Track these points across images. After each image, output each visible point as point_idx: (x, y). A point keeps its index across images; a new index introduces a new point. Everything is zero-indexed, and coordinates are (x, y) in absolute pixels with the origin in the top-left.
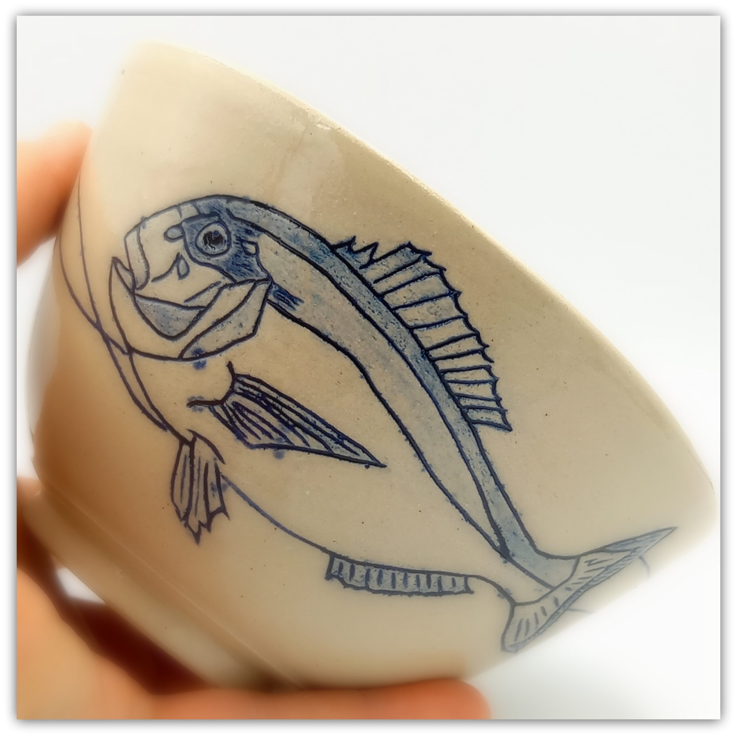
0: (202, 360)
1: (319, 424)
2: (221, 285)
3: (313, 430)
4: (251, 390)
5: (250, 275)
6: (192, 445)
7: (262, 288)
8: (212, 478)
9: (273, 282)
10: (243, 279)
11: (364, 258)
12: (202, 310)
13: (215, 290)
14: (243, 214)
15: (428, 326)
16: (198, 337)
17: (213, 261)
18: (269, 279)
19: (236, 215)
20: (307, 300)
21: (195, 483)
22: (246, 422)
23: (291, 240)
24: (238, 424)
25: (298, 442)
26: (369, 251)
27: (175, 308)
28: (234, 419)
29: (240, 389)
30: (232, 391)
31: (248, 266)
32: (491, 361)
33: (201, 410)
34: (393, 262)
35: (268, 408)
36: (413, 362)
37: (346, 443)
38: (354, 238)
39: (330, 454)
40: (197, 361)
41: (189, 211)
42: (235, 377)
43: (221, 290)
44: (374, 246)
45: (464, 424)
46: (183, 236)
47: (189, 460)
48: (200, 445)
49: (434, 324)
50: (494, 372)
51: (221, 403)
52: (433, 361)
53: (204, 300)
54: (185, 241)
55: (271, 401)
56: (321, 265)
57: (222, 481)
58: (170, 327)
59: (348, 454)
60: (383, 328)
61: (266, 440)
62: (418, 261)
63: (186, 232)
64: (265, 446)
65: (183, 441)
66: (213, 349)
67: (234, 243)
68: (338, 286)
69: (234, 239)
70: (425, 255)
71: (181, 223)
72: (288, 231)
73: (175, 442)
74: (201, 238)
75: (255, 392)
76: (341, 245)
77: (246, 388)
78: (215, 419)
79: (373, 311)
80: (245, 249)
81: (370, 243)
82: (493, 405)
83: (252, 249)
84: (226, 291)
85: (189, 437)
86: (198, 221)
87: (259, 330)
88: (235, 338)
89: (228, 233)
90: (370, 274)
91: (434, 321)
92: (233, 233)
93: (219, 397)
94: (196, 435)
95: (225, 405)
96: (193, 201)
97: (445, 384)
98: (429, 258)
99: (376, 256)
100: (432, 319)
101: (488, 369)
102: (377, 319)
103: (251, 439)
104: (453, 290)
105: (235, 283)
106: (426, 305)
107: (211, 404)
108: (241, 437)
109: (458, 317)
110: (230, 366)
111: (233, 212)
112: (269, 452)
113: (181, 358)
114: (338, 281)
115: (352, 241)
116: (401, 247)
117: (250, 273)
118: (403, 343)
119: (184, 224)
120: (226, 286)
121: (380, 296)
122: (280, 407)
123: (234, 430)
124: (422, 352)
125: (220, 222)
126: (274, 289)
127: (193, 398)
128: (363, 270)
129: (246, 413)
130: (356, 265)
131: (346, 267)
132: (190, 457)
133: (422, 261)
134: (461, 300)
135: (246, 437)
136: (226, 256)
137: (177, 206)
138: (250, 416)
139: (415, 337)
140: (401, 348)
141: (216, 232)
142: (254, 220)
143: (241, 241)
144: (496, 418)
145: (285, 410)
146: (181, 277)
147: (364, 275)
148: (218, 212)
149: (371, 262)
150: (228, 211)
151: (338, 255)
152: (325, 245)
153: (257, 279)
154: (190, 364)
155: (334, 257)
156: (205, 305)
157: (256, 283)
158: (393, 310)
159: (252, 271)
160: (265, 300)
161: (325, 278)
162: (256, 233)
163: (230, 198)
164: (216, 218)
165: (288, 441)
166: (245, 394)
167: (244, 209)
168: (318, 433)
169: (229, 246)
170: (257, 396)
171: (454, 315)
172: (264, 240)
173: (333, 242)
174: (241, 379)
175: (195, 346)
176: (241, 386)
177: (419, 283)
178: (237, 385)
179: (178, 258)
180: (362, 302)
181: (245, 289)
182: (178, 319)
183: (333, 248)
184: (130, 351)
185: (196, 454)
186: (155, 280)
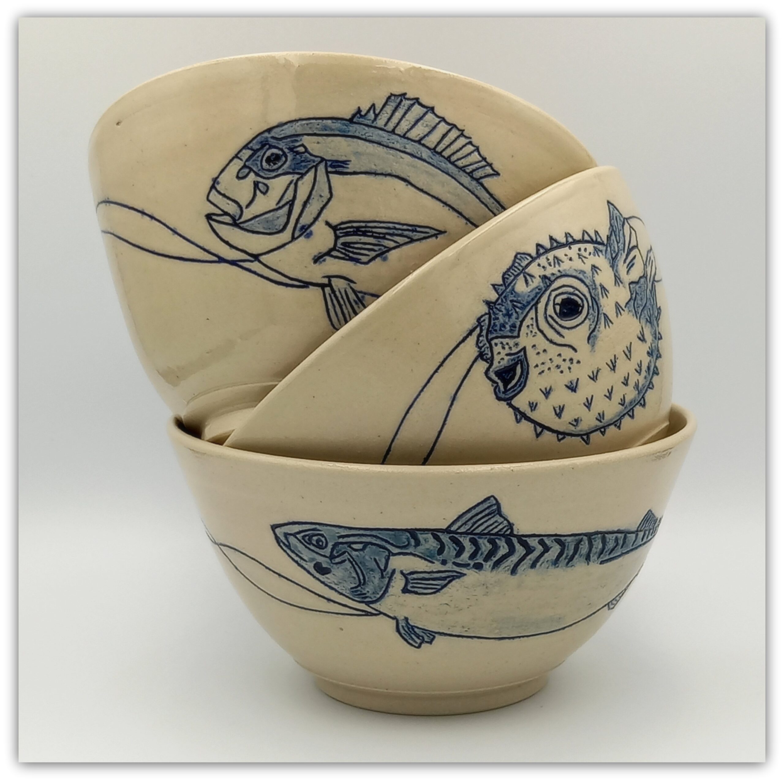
0: (308, 231)
1: (398, 226)
2: (294, 181)
3: (396, 232)
4: (348, 230)
5: (309, 164)
6: (330, 285)
7: (321, 167)
8: (352, 296)
9: (326, 161)
10: (306, 169)
11: (371, 115)
12: (290, 203)
13: (292, 186)
14: (283, 134)
15: (427, 135)
16: (297, 220)
17: (280, 171)
18: (323, 160)
19: (280, 137)
20: (353, 158)
21: (344, 307)
22: (355, 251)
23: (323, 131)
24: (351, 255)
25: (392, 244)
26: (372, 112)
27: (272, 213)
28: (347, 253)
29: (341, 233)
30: (337, 238)
31: (305, 160)
32: (470, 138)
33: (324, 260)
34: (389, 109)
35: (364, 234)
36: (430, 160)
37: (418, 229)
38: (359, 108)
39: (412, 241)
40: (305, 234)
41: (247, 153)
42: (334, 228)
43: (296, 184)
44: (373, 105)
45: (474, 183)
46: (251, 170)
47: (332, 295)
48: (335, 282)
49: (430, 132)
50: (474, 143)
51: (334, 249)
52: (440, 154)
53: (289, 196)
54: (254, 172)
55: (363, 229)
56: (350, 134)
57: (360, 295)
58: (276, 226)
59: (423, 235)
60: (404, 150)
61: (373, 254)
62: (401, 101)
63: (252, 167)
64: (374, 258)
65: (322, 286)
66: (311, 221)
67: (288, 153)
68: (365, 140)
69: (286, 151)
70: (403, 95)
71: (245, 164)
72: (318, 126)
73: (319, 289)
74: (264, 164)
75: (352, 230)
76: (354, 116)
77: (345, 231)
78: (337, 260)
79: (393, 143)
80: (298, 153)
81: (369, 106)
82: (483, 163)
83: (301, 149)
84: (300, 183)
85: (326, 281)
86: (256, 155)
87: (334, 193)
88: (321, 206)
89: (281, 150)
90: (381, 122)
91: (429, 130)
92: (284, 148)
93: (332, 246)
94: (329, 277)
95: (337, 248)
96: (246, 147)
97: (453, 163)
98: (407, 96)
99: (377, 112)
100: (427, 130)
101: (470, 143)
102: (398, 146)
103: (364, 259)
104: (429, 107)
105: (302, 175)
106: (420, 124)
107: (328, 253)
108: (357, 261)
109: (439, 122)
110: (327, 223)
111: (277, 136)
112: (378, 260)
113: (293, 238)
114: (364, 137)
115: (359, 111)
116: (389, 98)
117: (309, 163)
118: (419, 153)
119: (247, 164)
120: (298, 180)
121: (393, 132)
122: (370, 229)
123: (351, 259)
124: (432, 152)
125: (271, 147)
126: (329, 163)
127: (315, 256)
128: (375, 123)
129: (352, 245)
130: (369, 123)
131: (364, 127)
132: (332, 293)
133: (404, 100)
134: (436, 111)
135: (360, 259)
136: (288, 163)
137: (236, 156)
138: (356, 246)
139: (424, 145)
140: (419, 156)
141: (272, 154)
142: (293, 132)
143: (291, 149)
144: (488, 170)
145: (374, 230)
146: (264, 193)
147: (377, 125)
148: (267, 142)
149: (376, 116)
150: (273, 138)
151: (355, 123)
152: (344, 122)
153: (315, 164)
154: (302, 238)
155: (354, 125)
156: (291, 198)
157: (316, 167)
158: (404, 136)
159: (309, 161)
160: (327, 173)
161: (355, 140)
162: (298, 139)
163: (269, 130)
164: (267, 146)
165: (385, 247)
166: (347, 234)
167: (283, 130)
168: (400, 232)
169: (286, 157)
170: (354, 231)
171: (437, 122)
172: (307, 141)
173: (348, 117)
174: (339, 227)
175: (299, 226)
176: (341, 231)
177: (409, 113)
178: (338, 232)
179: (256, 185)
180: (385, 141)
181: (311, 174)
182: (278, 218)
183: (351, 120)
184: (256, 257)
185: (335, 288)
186: (248, 206)
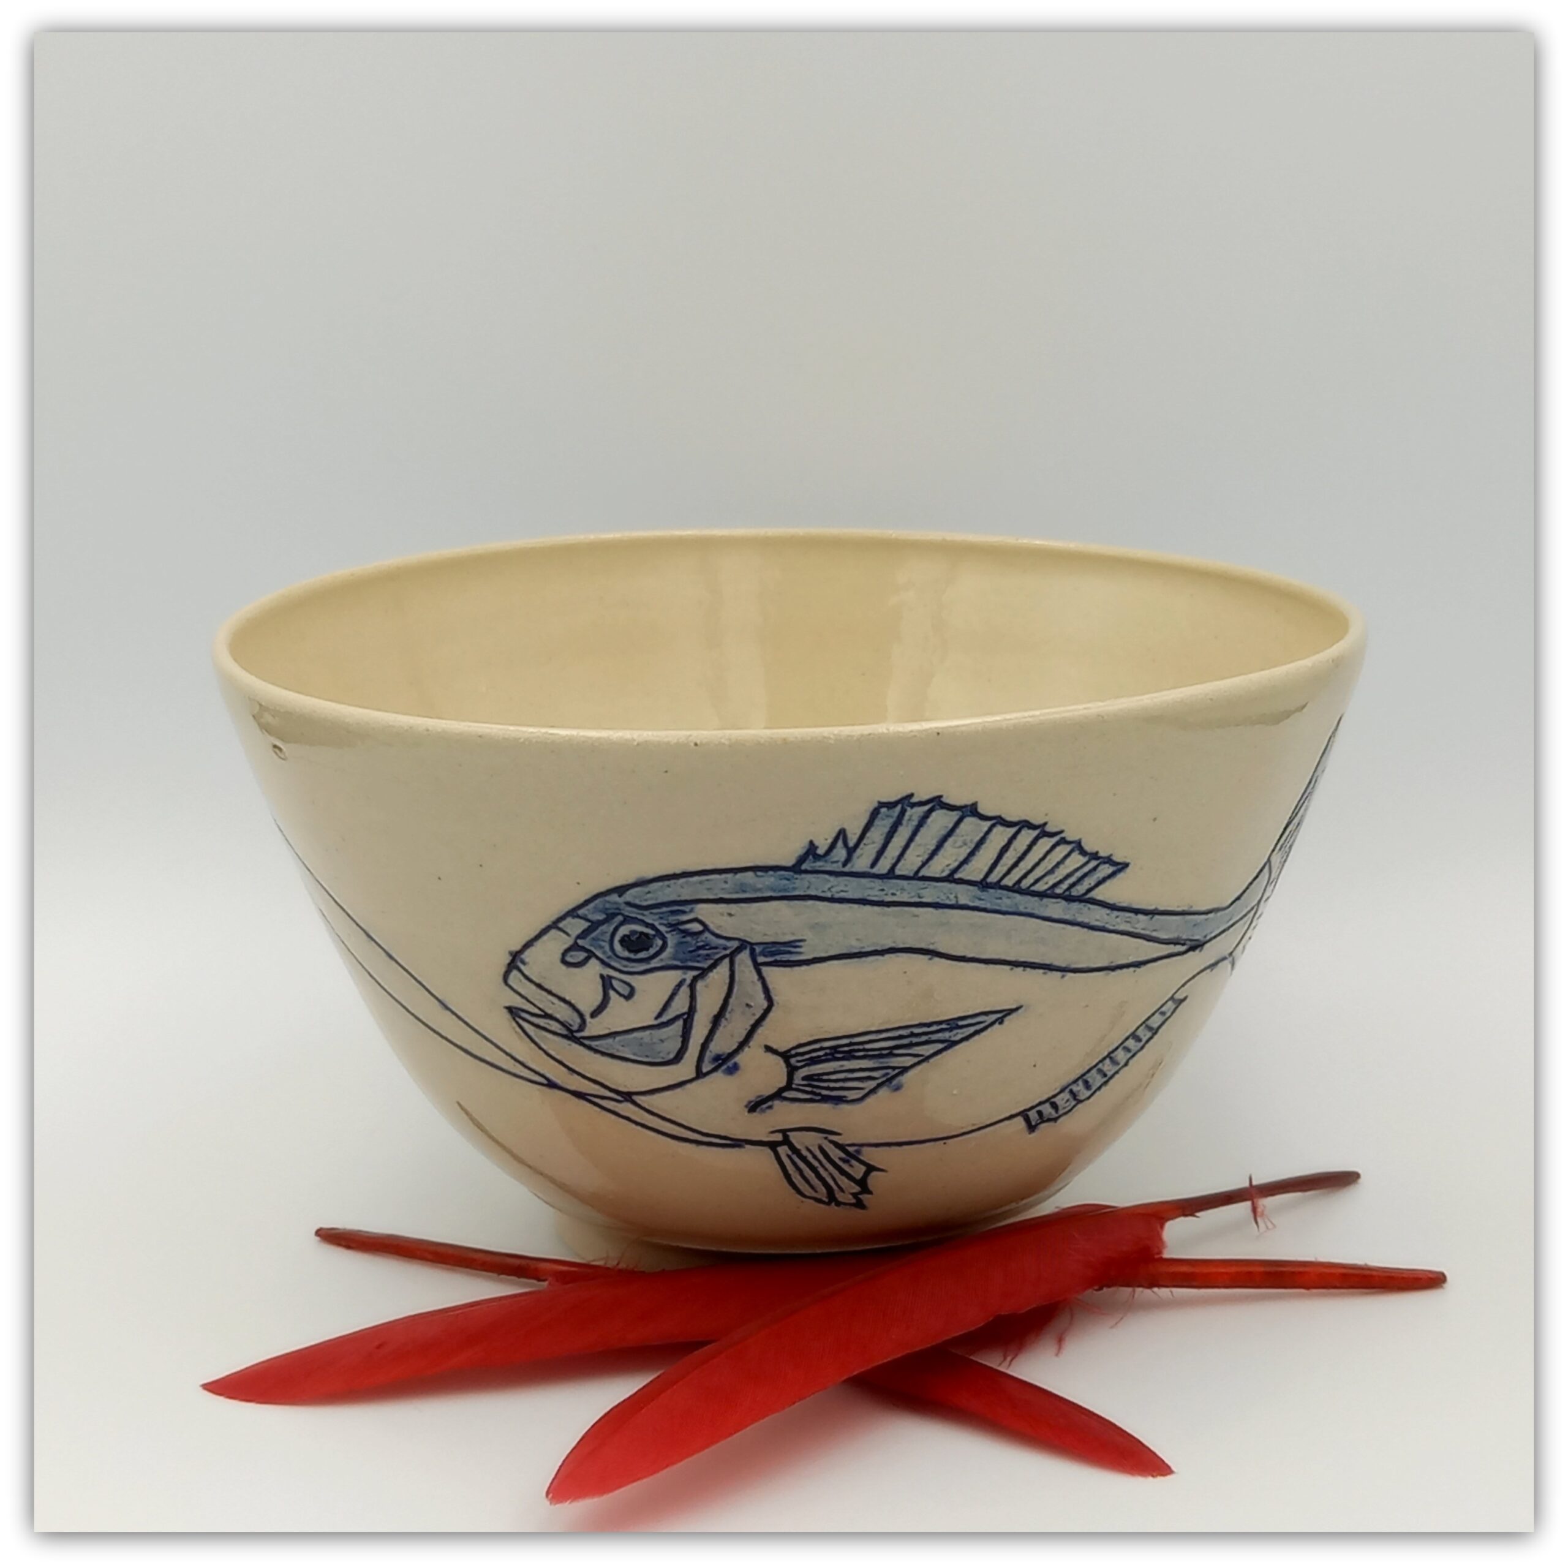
0: (730, 1064)
1: (916, 1031)
2: (688, 982)
3: (915, 1040)
4: (814, 1055)
5: (717, 953)
6: (786, 1141)
7: (744, 957)
8: (836, 1154)
9: (751, 944)
10: (710, 962)
11: (840, 853)
12: (685, 1016)
13: (685, 991)
14: (651, 899)
15: (965, 861)
16: (704, 1046)
17: (654, 963)
18: (743, 944)
19: (645, 904)
20: (808, 935)
21: (821, 1170)
22: (832, 1085)
23: (737, 892)
24: (824, 1092)
25: (908, 1061)
26: (840, 843)
27: (648, 1032)
28: (818, 1091)
29: (798, 1061)
30: (792, 1070)
31: (707, 945)
32: (1062, 832)
33: (770, 1107)
34: (876, 835)
35: (850, 1056)
36: (977, 903)
37: (961, 1023)
38: (811, 843)
39: (952, 1044)
40: (724, 1067)
41: (576, 926)
42: (786, 1056)
43: (692, 987)
44: (842, 834)
45: (1075, 906)
46: (591, 955)
47: (795, 1157)
48: (797, 1137)
49: (972, 854)
50: (1069, 839)
51: (789, 1087)
52: (997, 885)
53: (680, 1005)
54: (598, 958)
55: (846, 1049)
56: (796, 893)
57: (851, 1149)
58: (659, 1053)
59: (972, 1029)
60: (918, 900)
61: (872, 1084)
62: (903, 812)
63: (592, 949)
64: (873, 1091)
65: (773, 1146)
66: (735, 1047)
67: (667, 932)
68: (832, 900)
69: (663, 929)
70: (906, 801)
71: (576, 943)
72: (726, 886)
73: (767, 1151)
74: (618, 947)
75: (821, 1053)
76: (802, 860)
77: (807, 1056)
78: (797, 1104)
79: (893, 894)
80: (687, 933)
81: (834, 835)
82: (1093, 864)
83: (696, 927)
84: (700, 985)
85: (779, 1137)
86: (598, 931)
87: (775, 998)
88: (752, 1022)
89: (653, 927)
90: (862, 862)
91: (968, 851)
92: (656, 924)
93: (783, 1083)
94: (784, 1132)
95: (794, 1086)
96: (573, 913)
97: (1028, 892)
98: (914, 800)
99: (851, 844)
100: (965, 852)
101: (1064, 841)
102: (905, 898)
103: (852, 1095)
104: (965, 806)
105: (704, 973)
106: (948, 844)
107: (778, 1095)
108: (840, 1100)
109: (993, 826)
110: (769, 1049)
111: (637, 902)
112: (883, 1092)
113: (700, 1074)
114: (829, 895)
115: (811, 850)
116: (875, 814)
117: (715, 951)
118: (952, 897)
119: (580, 942)
120: (695, 979)
121: (891, 875)
122: (861, 1047)
123: (825, 1099)
124: (979, 888)
125: (627, 920)
126: (758, 949)
127: (750, 1102)
128: (849, 865)
129: (825, 1077)
130: (837, 867)
131: (827, 876)
132: (793, 1153)
133: (909, 809)
134: (981, 810)
135: (845, 1097)
136: (669, 950)
137: (555, 925)
138: (833, 1077)
139: (962, 881)
140: (953, 902)
141: (633, 932)
142: (673, 897)
143: (674, 927)
144: (1106, 869)
145: (868, 1046)
146: (628, 997)
147: (854, 870)
148: (617, 911)
149: (851, 851)
150: (628, 904)
151: (806, 872)
152: (782, 873)
153: (728, 952)
154: (719, 1075)
155: (803, 876)
156: (686, 1010)
157: (732, 956)
158: (916, 877)
159: (716, 948)
160: (757, 966)
161: (810, 903)
162: (687, 908)
163: (621, 890)
164: (620, 918)
165: (894, 1068)
166: (813, 1061)
167: (649, 892)
168: (924, 1038)
169: (664, 939)
170: (826, 1054)
171: (985, 829)
172: (703, 911)
173: (790, 862)
174: (793, 1052)
175: (708, 1055)
176: (799, 1058)
177: (923, 830)
178: (793, 1061)
179: (607, 983)
180: (874, 894)
181: (723, 969)
182: (662, 1041)
183: (796, 868)
184: (628, 1097)
185: (798, 1146)
186: (594, 1015)
